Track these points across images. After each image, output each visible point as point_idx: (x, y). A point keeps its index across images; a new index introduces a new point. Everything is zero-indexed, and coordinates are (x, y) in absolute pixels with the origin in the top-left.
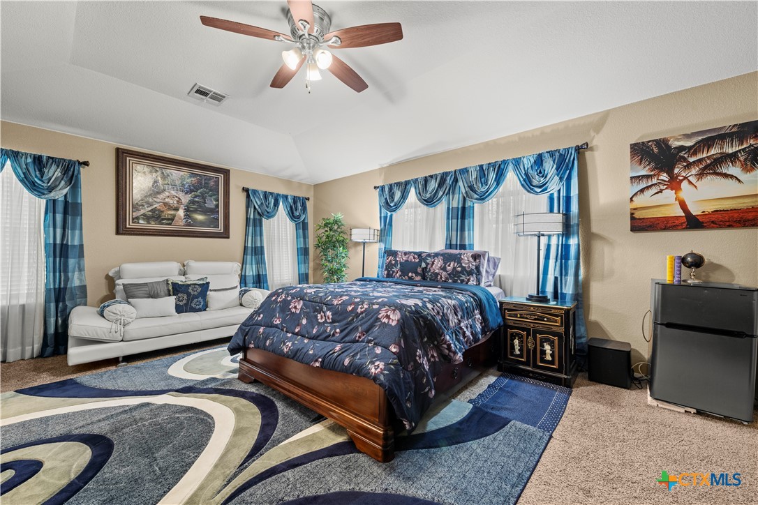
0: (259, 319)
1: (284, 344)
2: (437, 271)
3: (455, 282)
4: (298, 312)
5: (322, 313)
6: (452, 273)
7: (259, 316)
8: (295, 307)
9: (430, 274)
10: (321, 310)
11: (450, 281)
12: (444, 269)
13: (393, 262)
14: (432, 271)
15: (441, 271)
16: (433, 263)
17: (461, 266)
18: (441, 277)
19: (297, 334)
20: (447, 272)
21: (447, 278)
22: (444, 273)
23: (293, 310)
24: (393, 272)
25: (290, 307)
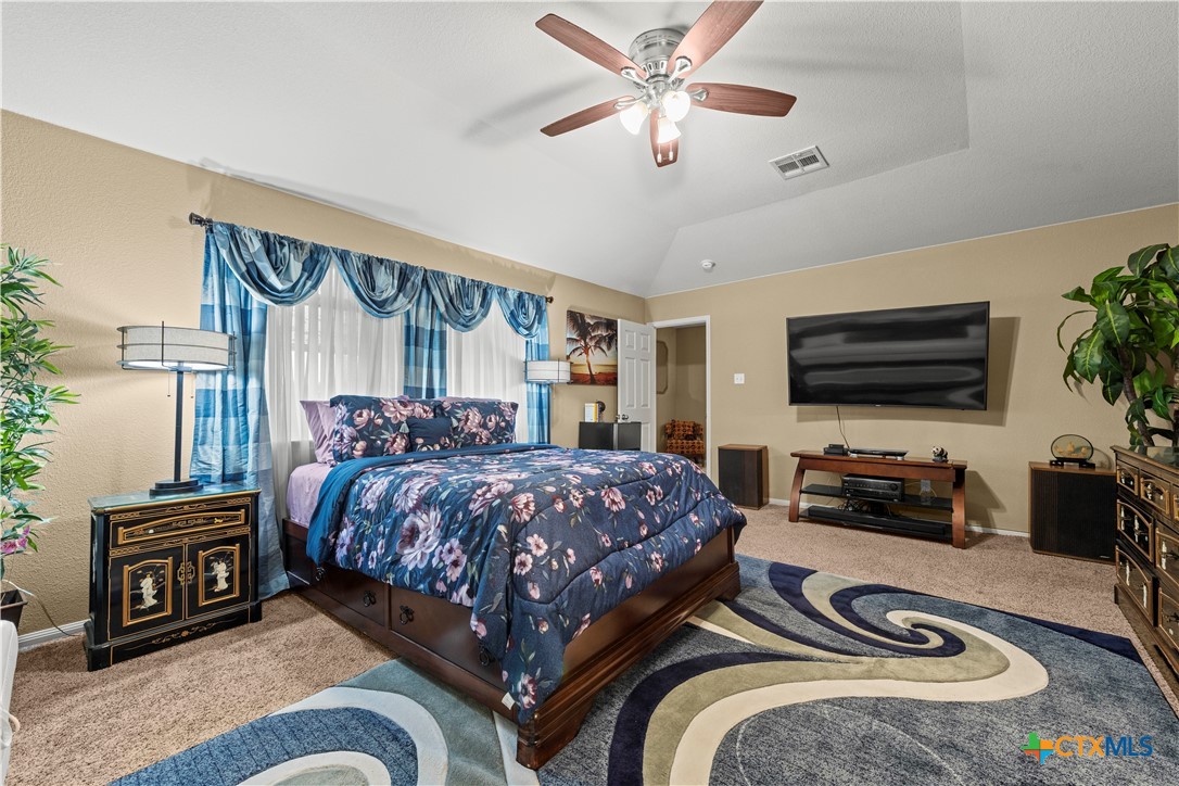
0: (572, 560)
1: (651, 561)
2: (474, 430)
3: (500, 442)
4: (623, 506)
5: (649, 492)
6: (495, 431)
7: (568, 556)
8: (613, 502)
9: (462, 435)
10: (647, 489)
11: (494, 442)
12: (484, 426)
13: (380, 421)
14: (466, 431)
15: (481, 430)
16: (467, 419)
17: (504, 420)
18: (481, 439)
19: (647, 537)
20: (488, 429)
21: (489, 439)
22: (485, 432)
23: (615, 508)
24: (386, 441)
25: (607, 505)
